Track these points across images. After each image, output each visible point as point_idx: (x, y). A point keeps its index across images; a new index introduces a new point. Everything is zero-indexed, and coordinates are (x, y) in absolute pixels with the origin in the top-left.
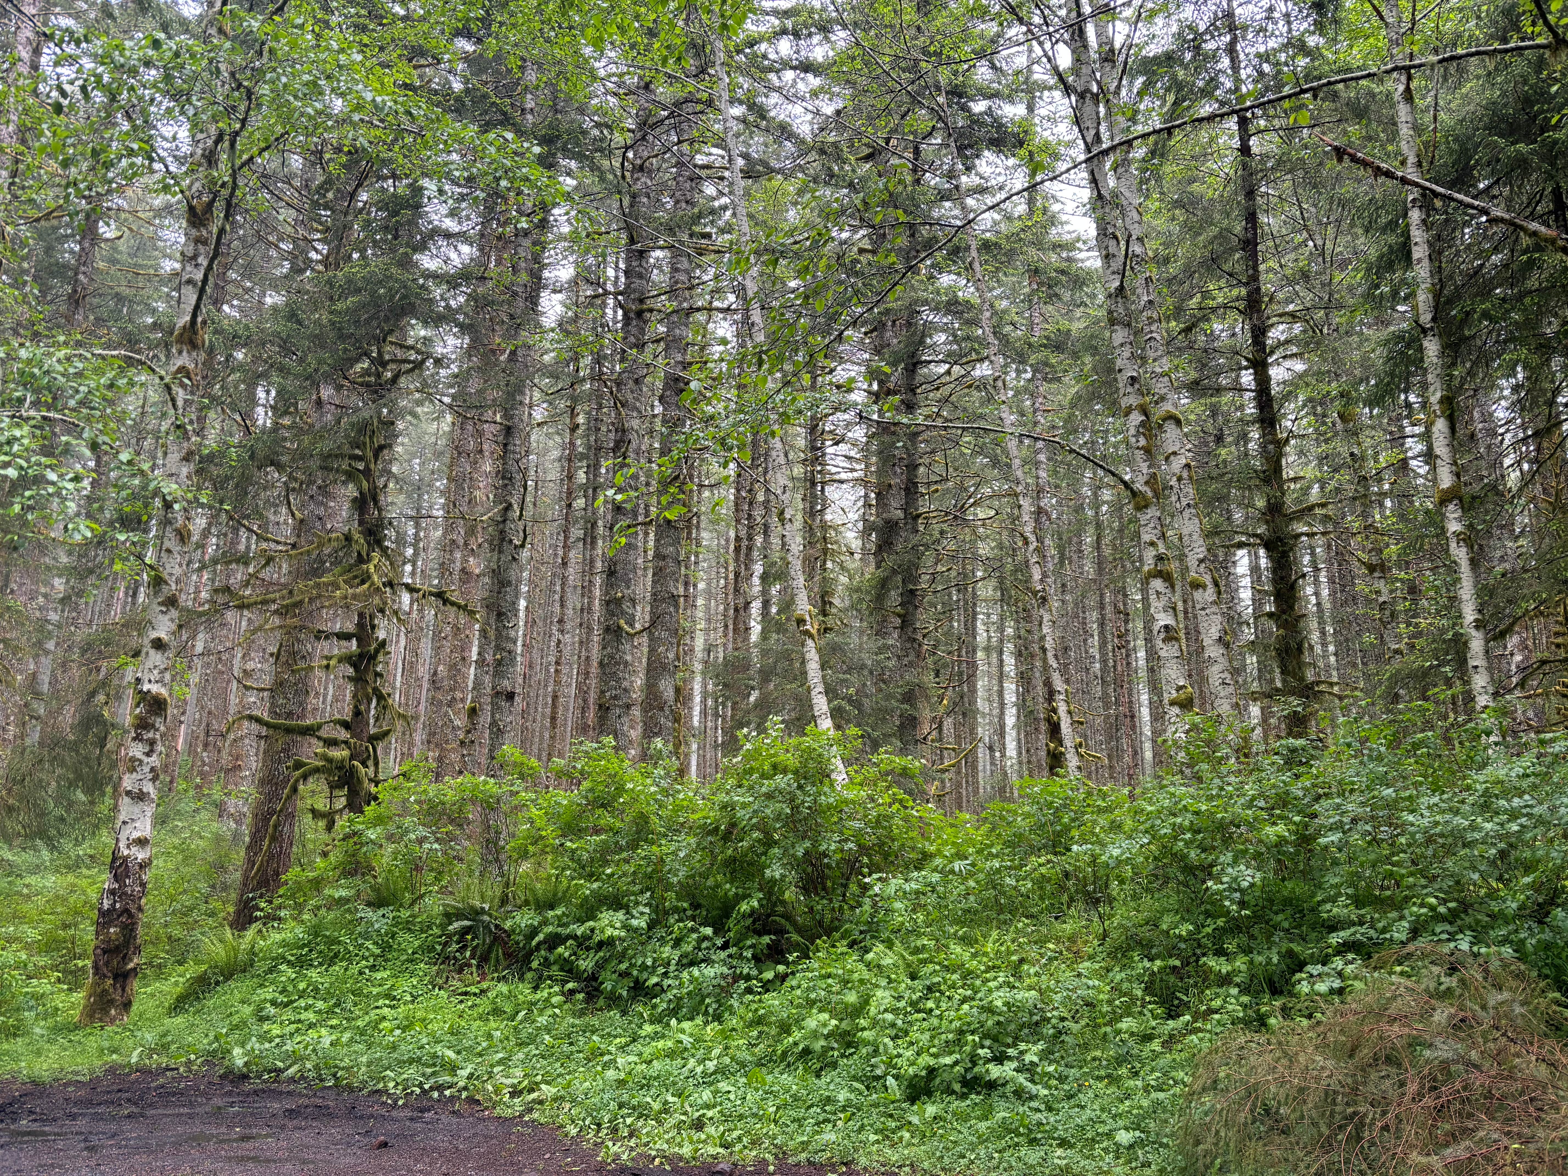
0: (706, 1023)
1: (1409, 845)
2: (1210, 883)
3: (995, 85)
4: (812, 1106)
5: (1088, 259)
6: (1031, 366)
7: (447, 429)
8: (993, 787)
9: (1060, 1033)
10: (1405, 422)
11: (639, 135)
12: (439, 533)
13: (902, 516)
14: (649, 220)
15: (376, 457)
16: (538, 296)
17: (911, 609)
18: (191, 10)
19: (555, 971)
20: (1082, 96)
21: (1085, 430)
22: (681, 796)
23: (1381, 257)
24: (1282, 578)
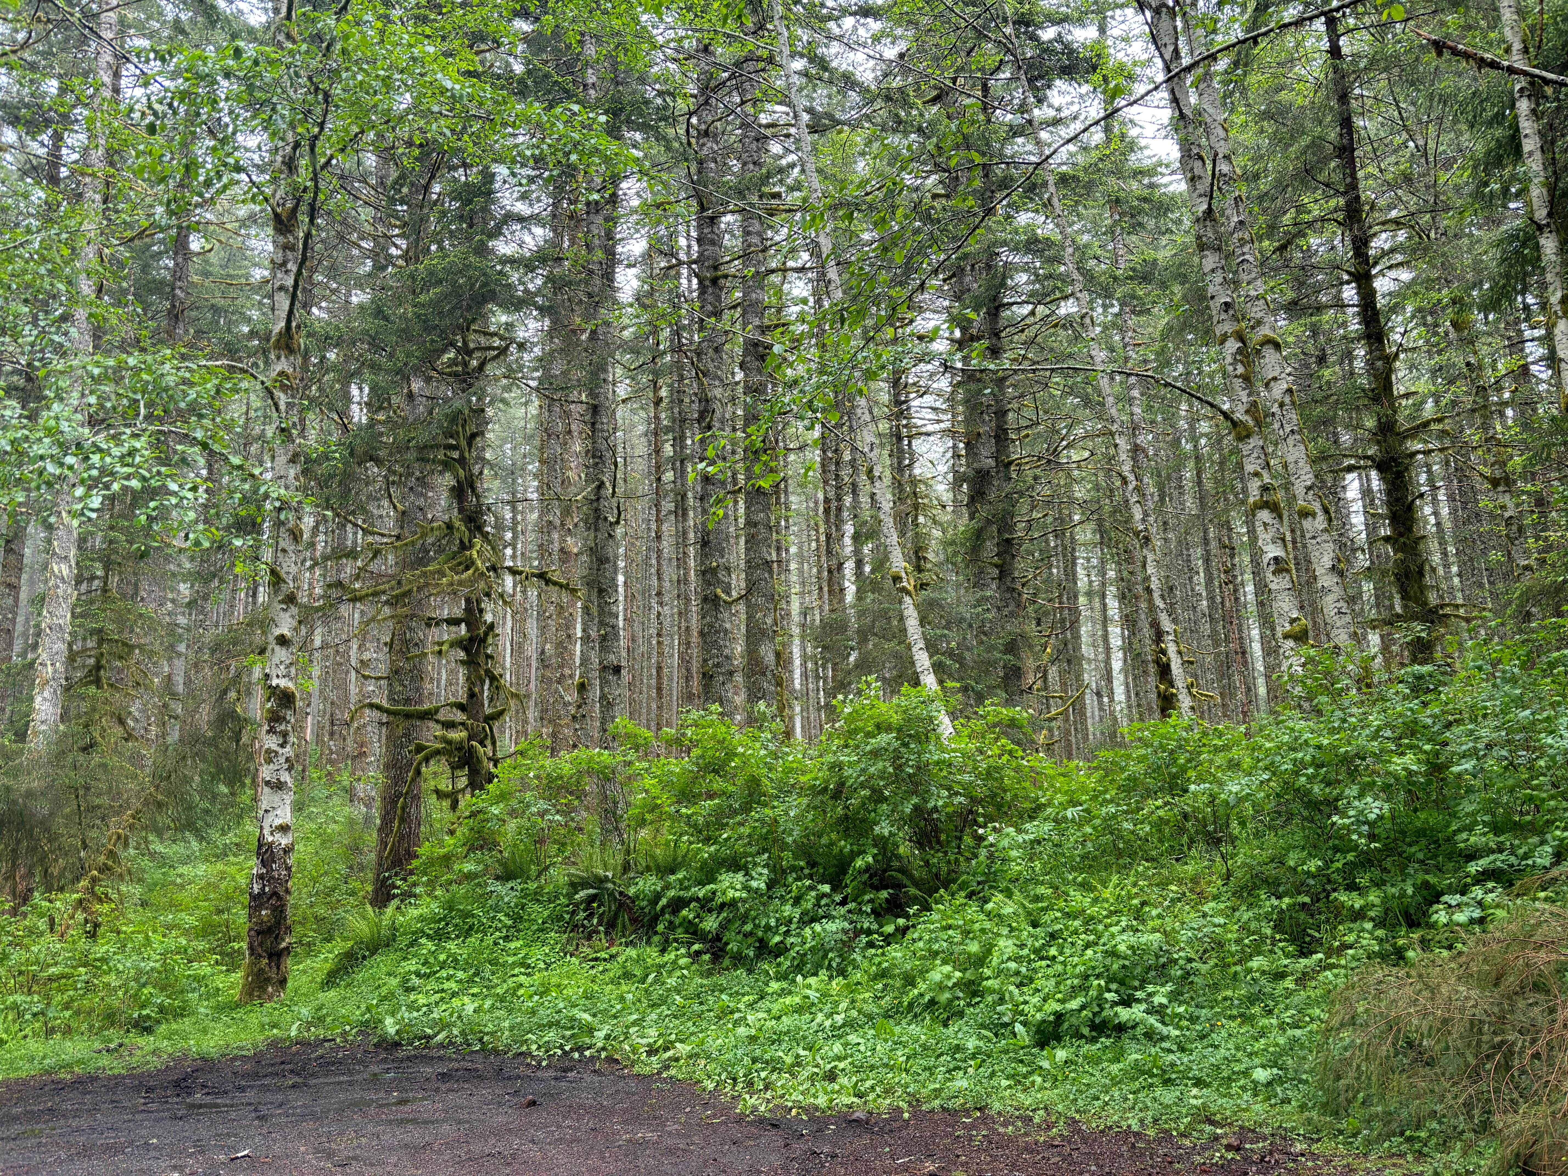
0: (831, 978)
1: (1548, 768)
2: (1335, 818)
3: (1063, 9)
4: (942, 1054)
5: (1171, 183)
6: (1118, 299)
7: (535, 412)
8: (1103, 733)
9: (1188, 973)
10: (1523, 326)
11: (701, 100)
12: (535, 516)
13: (993, 464)
14: (718, 185)
15: (470, 445)
16: (614, 272)
17: (1008, 558)
18: (257, 18)
19: (680, 934)
20: (1157, 11)
21: (1178, 361)
22: (790, 758)
23: (1488, 153)
24: (1397, 500)
